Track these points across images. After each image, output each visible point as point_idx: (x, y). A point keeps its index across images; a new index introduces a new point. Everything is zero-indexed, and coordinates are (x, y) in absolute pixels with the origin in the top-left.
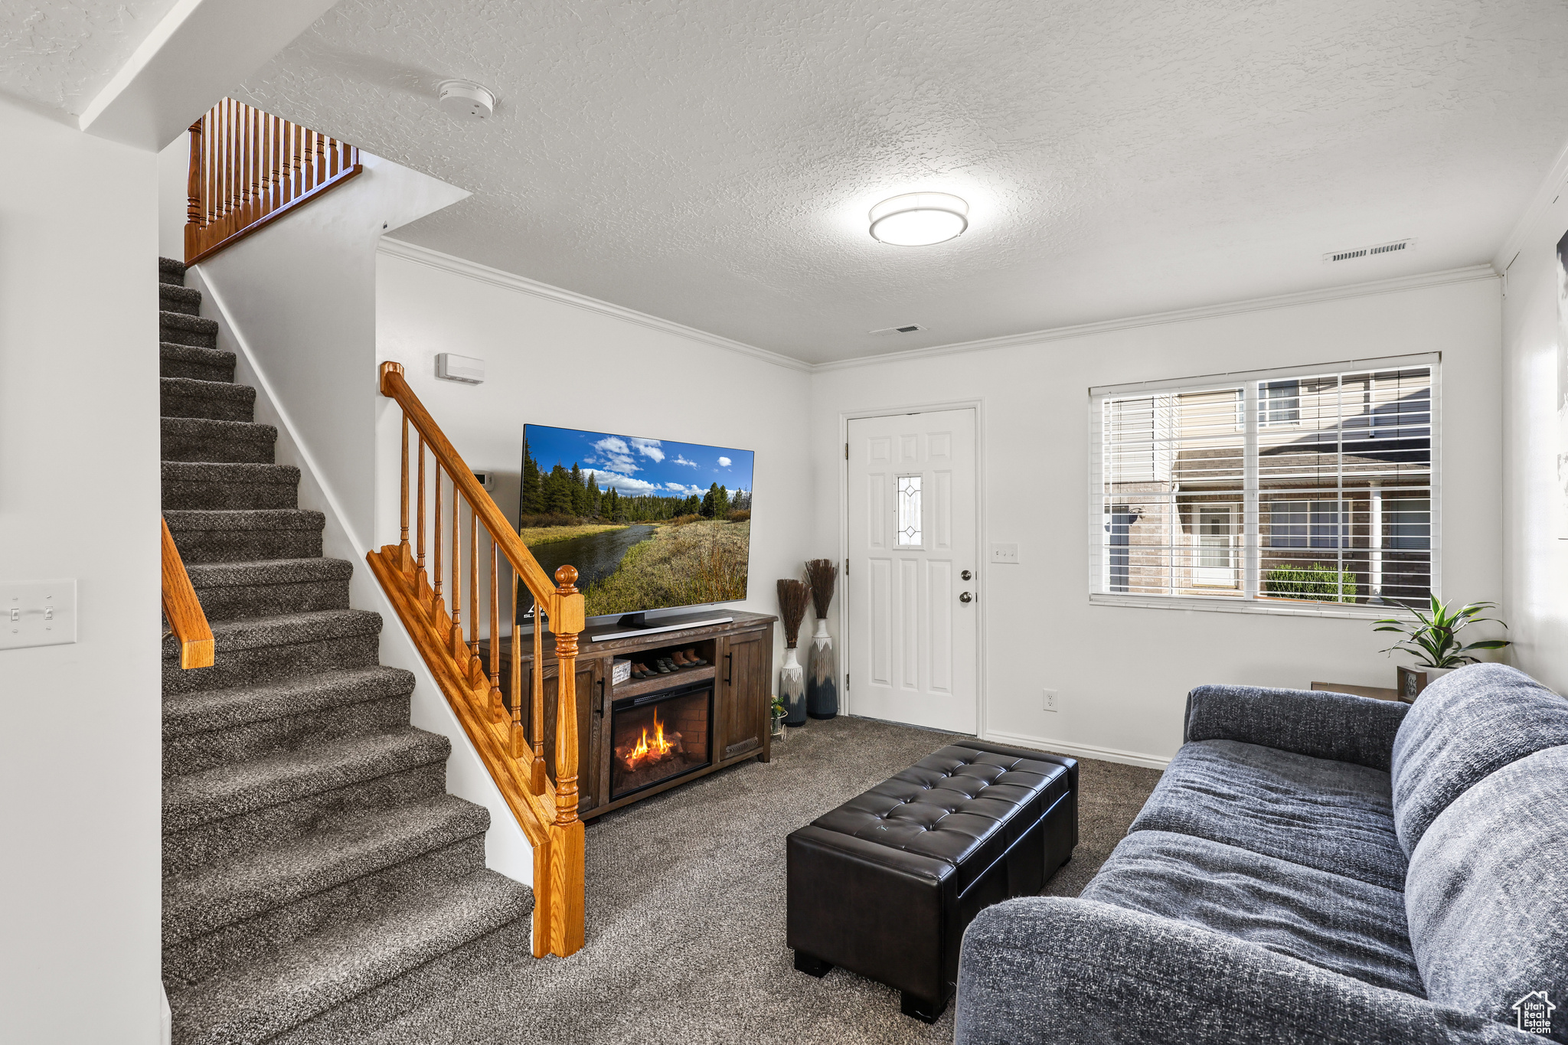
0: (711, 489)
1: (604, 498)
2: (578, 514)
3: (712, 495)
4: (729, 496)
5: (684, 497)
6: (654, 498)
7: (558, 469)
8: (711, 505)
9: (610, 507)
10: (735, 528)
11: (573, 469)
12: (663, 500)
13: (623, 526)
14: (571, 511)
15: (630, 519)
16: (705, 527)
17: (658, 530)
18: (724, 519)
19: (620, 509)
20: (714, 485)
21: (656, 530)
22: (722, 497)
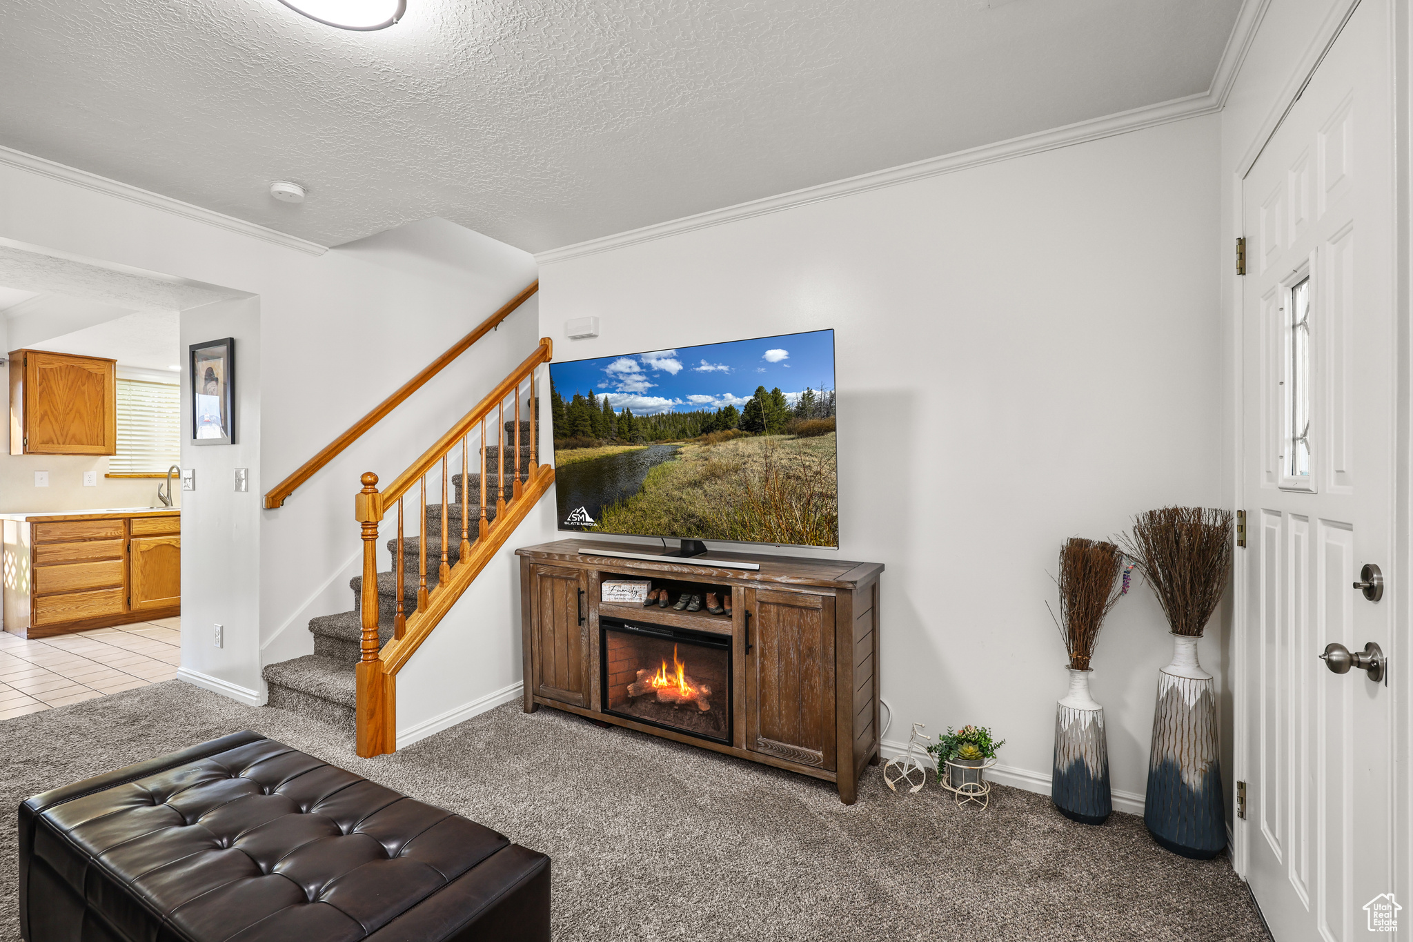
0: (756, 395)
1: (620, 419)
2: (597, 437)
3: (758, 403)
4: (789, 401)
5: (713, 410)
6: (674, 415)
7: (577, 398)
8: (758, 415)
9: (626, 428)
10: (805, 445)
11: (589, 396)
12: (685, 416)
13: (641, 447)
14: (591, 434)
15: (649, 439)
16: (751, 446)
17: (683, 450)
18: (783, 433)
19: (637, 430)
20: (760, 390)
21: (679, 450)
22: (776, 404)
